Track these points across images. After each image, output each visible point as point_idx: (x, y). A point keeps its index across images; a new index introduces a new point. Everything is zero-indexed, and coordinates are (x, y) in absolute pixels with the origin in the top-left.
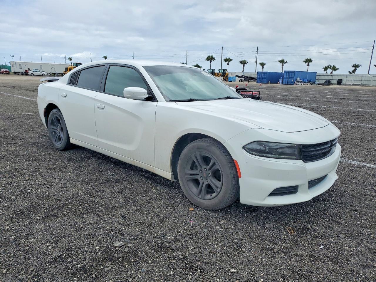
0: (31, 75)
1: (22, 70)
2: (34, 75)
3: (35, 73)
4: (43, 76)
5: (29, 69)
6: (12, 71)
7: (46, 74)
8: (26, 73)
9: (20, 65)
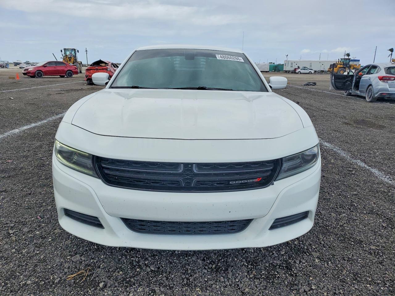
0: (298, 73)
1: (292, 69)
2: (301, 73)
3: (302, 71)
4: (309, 73)
5: (299, 67)
6: (284, 69)
7: (313, 72)
8: (294, 72)
9: (292, 63)
